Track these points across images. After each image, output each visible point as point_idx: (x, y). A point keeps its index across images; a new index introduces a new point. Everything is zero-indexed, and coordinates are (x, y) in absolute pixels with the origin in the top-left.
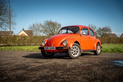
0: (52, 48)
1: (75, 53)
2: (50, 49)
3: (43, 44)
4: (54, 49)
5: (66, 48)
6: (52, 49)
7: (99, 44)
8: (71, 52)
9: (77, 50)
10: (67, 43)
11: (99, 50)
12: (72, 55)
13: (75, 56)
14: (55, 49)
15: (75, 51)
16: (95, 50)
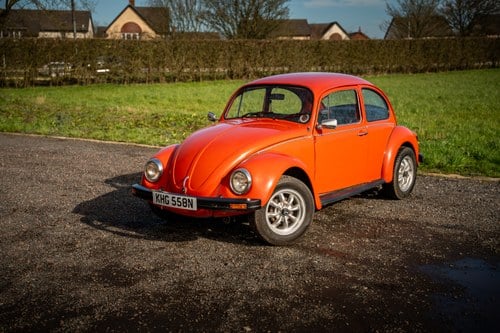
0: (185, 202)
1: (285, 218)
2: (176, 207)
3: (151, 173)
4: (190, 209)
5: (244, 206)
6: (182, 207)
7: (407, 149)
8: (268, 215)
9: (294, 203)
10: (249, 179)
11: (405, 175)
12: (273, 227)
13: (287, 231)
14: (195, 208)
15: (283, 213)
16: (388, 179)
